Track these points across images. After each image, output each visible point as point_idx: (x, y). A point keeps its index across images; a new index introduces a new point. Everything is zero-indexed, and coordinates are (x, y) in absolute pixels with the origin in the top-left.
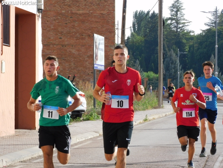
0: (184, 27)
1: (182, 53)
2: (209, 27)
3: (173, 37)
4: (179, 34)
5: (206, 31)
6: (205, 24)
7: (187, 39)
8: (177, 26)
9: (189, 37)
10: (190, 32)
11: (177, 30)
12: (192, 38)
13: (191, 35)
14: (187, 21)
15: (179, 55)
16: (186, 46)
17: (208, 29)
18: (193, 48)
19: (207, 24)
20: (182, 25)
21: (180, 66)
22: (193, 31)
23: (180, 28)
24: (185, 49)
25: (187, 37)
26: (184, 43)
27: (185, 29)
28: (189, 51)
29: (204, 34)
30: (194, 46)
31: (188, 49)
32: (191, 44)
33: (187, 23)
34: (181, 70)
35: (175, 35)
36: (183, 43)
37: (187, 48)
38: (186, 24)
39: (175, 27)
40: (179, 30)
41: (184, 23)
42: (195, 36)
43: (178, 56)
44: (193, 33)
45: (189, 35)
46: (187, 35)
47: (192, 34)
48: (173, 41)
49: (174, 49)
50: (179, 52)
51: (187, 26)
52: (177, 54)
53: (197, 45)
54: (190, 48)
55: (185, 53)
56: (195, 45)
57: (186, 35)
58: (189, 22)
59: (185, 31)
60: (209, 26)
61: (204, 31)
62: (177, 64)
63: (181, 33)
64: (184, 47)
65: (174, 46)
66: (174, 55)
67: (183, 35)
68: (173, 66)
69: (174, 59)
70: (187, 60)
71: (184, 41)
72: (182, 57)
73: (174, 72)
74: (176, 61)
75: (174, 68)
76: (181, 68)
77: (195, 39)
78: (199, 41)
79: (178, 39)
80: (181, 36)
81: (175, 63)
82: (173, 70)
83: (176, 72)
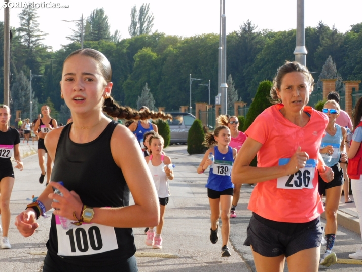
0: (38, 41)
1: (36, 75)
2: (72, 42)
3: (24, 55)
4: (31, 50)
5: (68, 46)
6: (67, 37)
7: (41, 56)
8: (29, 39)
9: (46, 54)
10: (46, 48)
11: (29, 45)
12: (49, 56)
13: (47, 52)
14: (43, 33)
15: (31, 78)
16: (41, 66)
17: (70, 45)
18: (51, 69)
19: (69, 38)
20: (36, 38)
21: (33, 93)
22: (50, 46)
23: (32, 41)
24: (40, 71)
25: (42, 54)
26: (39, 63)
27: (40, 43)
28: (45, 73)
29: (65, 50)
30: (51, 67)
31: (44, 71)
32: (48, 63)
33: (43, 35)
34: (35, 98)
35: (27, 52)
36: (37, 62)
37: (42, 70)
38: (41, 37)
39: (26, 40)
40: (31, 45)
41: (38, 36)
42: (54, 54)
43: (30, 80)
44: (51, 48)
45: (45, 52)
46: (43, 52)
47: (49, 50)
48: (24, 60)
49: (25, 71)
50: (31, 74)
51: (42, 39)
52: (28, 77)
53: (56, 65)
54: (46, 69)
55: (40, 76)
56: (53, 65)
57: (40, 52)
58: (45, 35)
59: (40, 46)
60: (72, 40)
61: (65, 46)
62: (29, 91)
63: (34, 48)
64: (38, 68)
65: (25, 66)
66: (25, 78)
67: (36, 52)
68: (23, 93)
69: (25, 83)
70: (43, 85)
71: (39, 60)
72: (36, 81)
73: (25, 101)
74: (27, 87)
75: (25, 96)
76: (34, 95)
77: (53, 57)
78: (58, 59)
79: (30, 57)
80: (34, 53)
81: (27, 89)
82: (24, 99)
83: (27, 101)
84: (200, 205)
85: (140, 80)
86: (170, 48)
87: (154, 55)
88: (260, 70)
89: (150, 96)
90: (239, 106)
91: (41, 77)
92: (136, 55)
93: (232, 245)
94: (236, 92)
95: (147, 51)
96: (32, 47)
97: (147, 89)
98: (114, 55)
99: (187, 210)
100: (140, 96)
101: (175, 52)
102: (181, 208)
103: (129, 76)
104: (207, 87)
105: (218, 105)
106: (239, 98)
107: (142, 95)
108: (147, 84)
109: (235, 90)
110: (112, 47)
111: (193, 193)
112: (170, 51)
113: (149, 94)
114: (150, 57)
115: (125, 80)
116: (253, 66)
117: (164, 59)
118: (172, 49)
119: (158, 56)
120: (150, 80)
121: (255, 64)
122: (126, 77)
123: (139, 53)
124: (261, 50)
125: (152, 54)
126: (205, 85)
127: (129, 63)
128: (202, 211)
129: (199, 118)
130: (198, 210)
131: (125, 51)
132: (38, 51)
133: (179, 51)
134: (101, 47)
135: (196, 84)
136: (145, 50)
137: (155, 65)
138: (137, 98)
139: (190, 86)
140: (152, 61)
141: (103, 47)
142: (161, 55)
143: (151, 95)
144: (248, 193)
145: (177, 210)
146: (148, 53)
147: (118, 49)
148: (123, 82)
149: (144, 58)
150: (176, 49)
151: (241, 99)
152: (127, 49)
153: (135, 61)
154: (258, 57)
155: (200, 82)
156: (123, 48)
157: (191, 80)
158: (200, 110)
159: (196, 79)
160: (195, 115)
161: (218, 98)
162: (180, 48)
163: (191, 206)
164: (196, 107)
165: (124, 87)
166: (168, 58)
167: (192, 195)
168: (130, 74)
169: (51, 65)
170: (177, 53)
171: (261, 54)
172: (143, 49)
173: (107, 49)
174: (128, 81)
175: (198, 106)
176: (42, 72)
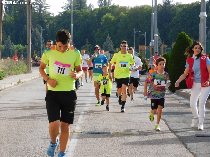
1: (45, 30)
2: (65, 10)
3: (37, 18)
4: (41, 15)
6: (62, 8)
7: (47, 19)
8: (40, 9)
9: (50, 17)
10: (50, 14)
11: (40, 12)
12: (52, 18)
13: (51, 16)
14: (48, 5)
16: (47, 24)
17: (64, 12)
18: (53, 26)
20: (44, 8)
21: (43, 40)
23: (42, 10)
24: (46, 27)
25: (48, 17)
26: (46, 22)
27: (46, 11)
28: (49, 29)
29: (61, 15)
30: (53, 25)
32: (51, 23)
34: (44, 43)
35: (39, 16)
36: (45, 22)
41: (46, 7)
42: (54, 17)
43: (41, 33)
44: (53, 14)
46: (48, 16)
47: (52, 15)
48: (37, 21)
49: (37, 27)
50: (42, 29)
51: (48, 9)
52: (40, 31)
53: (56, 24)
54: (50, 26)
57: (47, 16)
58: (50, 6)
59: (47, 13)
61: (61, 13)
62: (41, 39)
63: (43, 14)
64: (45, 26)
65: (38, 25)
66: (38, 31)
67: (44, 16)
68: (37, 40)
69: (38, 34)
70: (48, 35)
71: (46, 21)
72: (45, 33)
73: (38, 45)
74: (39, 36)
75: (38, 42)
76: (43, 42)
77: (54, 19)
78: (57, 21)
79: (41, 19)
80: (43, 17)
81: (39, 38)
82: (37, 43)
83: (40, 44)
84: (146, 104)
85: (105, 32)
86: (122, 14)
87: (113, 18)
88: (174, 26)
89: (110, 42)
90: (164, 47)
91: (47, 31)
92: (102, 18)
93: (168, 127)
94: (161, 39)
95: (109, 15)
96: (42, 13)
97: (109, 37)
98: (89, 18)
99: (139, 107)
100: (105, 42)
101: (125, 16)
102: (135, 106)
103: (98, 30)
104: (144, 36)
105: (151, 46)
106: (162, 43)
107: (106, 41)
108: (109, 34)
109: (160, 38)
110: (88, 13)
111: (141, 97)
112: (122, 15)
113: (110, 40)
114: (110, 19)
115: (96, 32)
116: (170, 24)
117: (119, 20)
118: (123, 15)
119: (115, 18)
120: (111, 32)
121: (171, 22)
122: (96, 31)
123: (104, 17)
124: (175, 14)
125: (111, 17)
126: (143, 35)
127: (98, 23)
128: (148, 108)
129: (141, 54)
130: (146, 107)
131: (96, 15)
132: (45, 15)
133: (127, 15)
134: (82, 13)
135: (137, 34)
136: (108, 15)
137: (113, 23)
138: (103, 43)
139: (134, 35)
140: (112, 21)
141: (83, 14)
142: (116, 17)
143: (112, 41)
144: (173, 97)
145: (134, 107)
146: (109, 16)
147: (91, 14)
148: (95, 33)
149: (107, 19)
150: (125, 14)
151: (163, 43)
152: (97, 14)
153: (101, 21)
154: (173, 19)
155: (140, 33)
156: (95, 14)
157: (135, 32)
158: (141, 50)
159: (137, 32)
160: (138, 53)
161: (152, 42)
162: (128, 13)
163: (141, 105)
164: (139, 48)
165: (96, 37)
166: (121, 20)
167: (141, 99)
168: (99, 29)
169: (53, 23)
170: (126, 16)
171: (175, 17)
172: (106, 14)
173: (85, 15)
174: (98, 33)
175: (140, 47)
176: (48, 28)
